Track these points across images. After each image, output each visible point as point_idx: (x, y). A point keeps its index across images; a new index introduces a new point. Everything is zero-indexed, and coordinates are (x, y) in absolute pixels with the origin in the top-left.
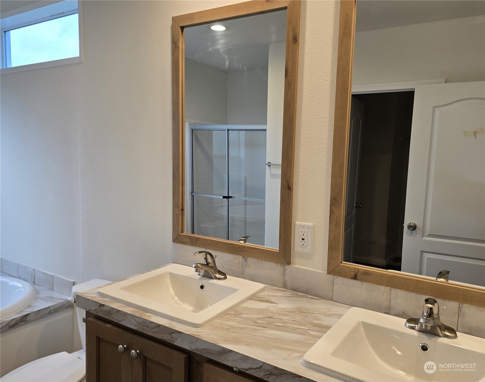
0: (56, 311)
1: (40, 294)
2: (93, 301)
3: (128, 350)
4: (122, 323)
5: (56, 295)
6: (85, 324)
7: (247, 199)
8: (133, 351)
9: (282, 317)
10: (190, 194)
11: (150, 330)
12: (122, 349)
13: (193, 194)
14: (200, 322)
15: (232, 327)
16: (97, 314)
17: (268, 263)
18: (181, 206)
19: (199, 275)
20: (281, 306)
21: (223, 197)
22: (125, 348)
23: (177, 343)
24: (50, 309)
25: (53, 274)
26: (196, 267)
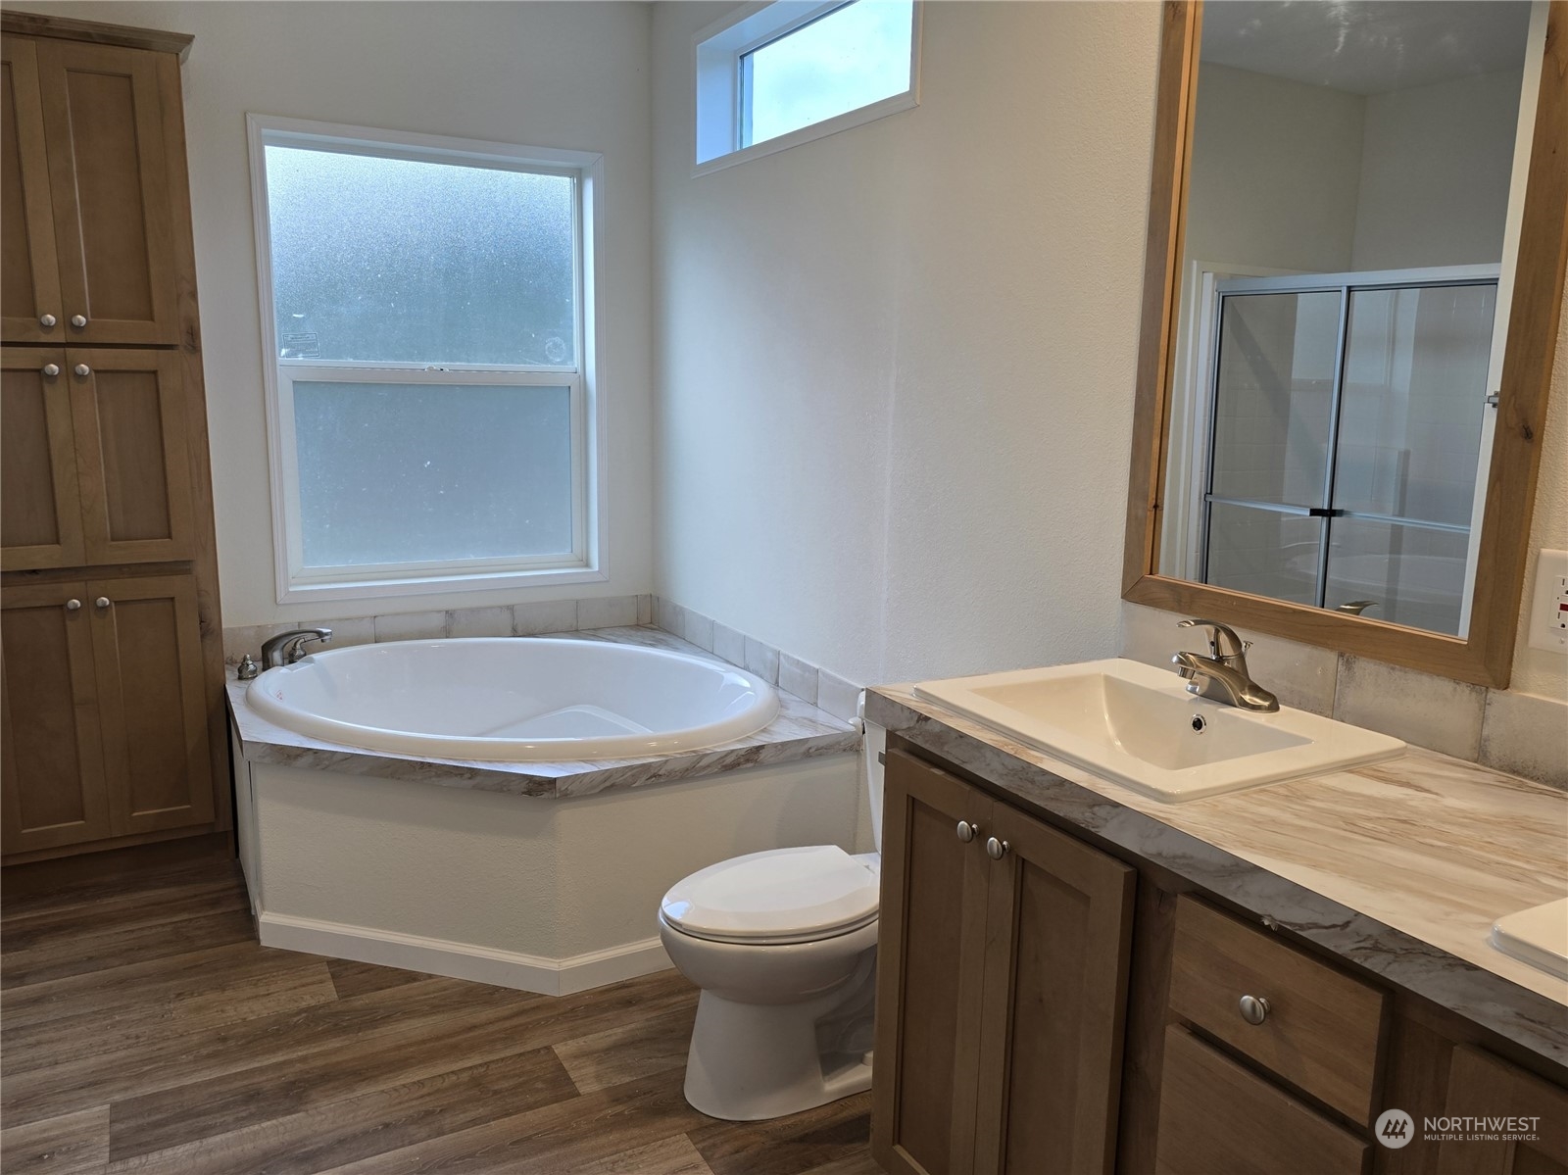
0: (821, 755)
1: (788, 709)
2: (903, 707)
3: (980, 836)
4: (968, 767)
5: (821, 716)
6: (883, 767)
7: (1406, 522)
8: (992, 839)
9: (1446, 828)
10: (1200, 498)
11: (1037, 792)
12: (966, 830)
13: (1209, 499)
14: (1177, 791)
15: (1273, 821)
16: (910, 739)
17: (1425, 679)
18: (1154, 496)
19: (1193, 691)
20: (1451, 802)
21: (1311, 510)
22: (973, 829)
23: (1108, 833)
24: (807, 746)
25: (817, 666)
26: (1180, 661)
